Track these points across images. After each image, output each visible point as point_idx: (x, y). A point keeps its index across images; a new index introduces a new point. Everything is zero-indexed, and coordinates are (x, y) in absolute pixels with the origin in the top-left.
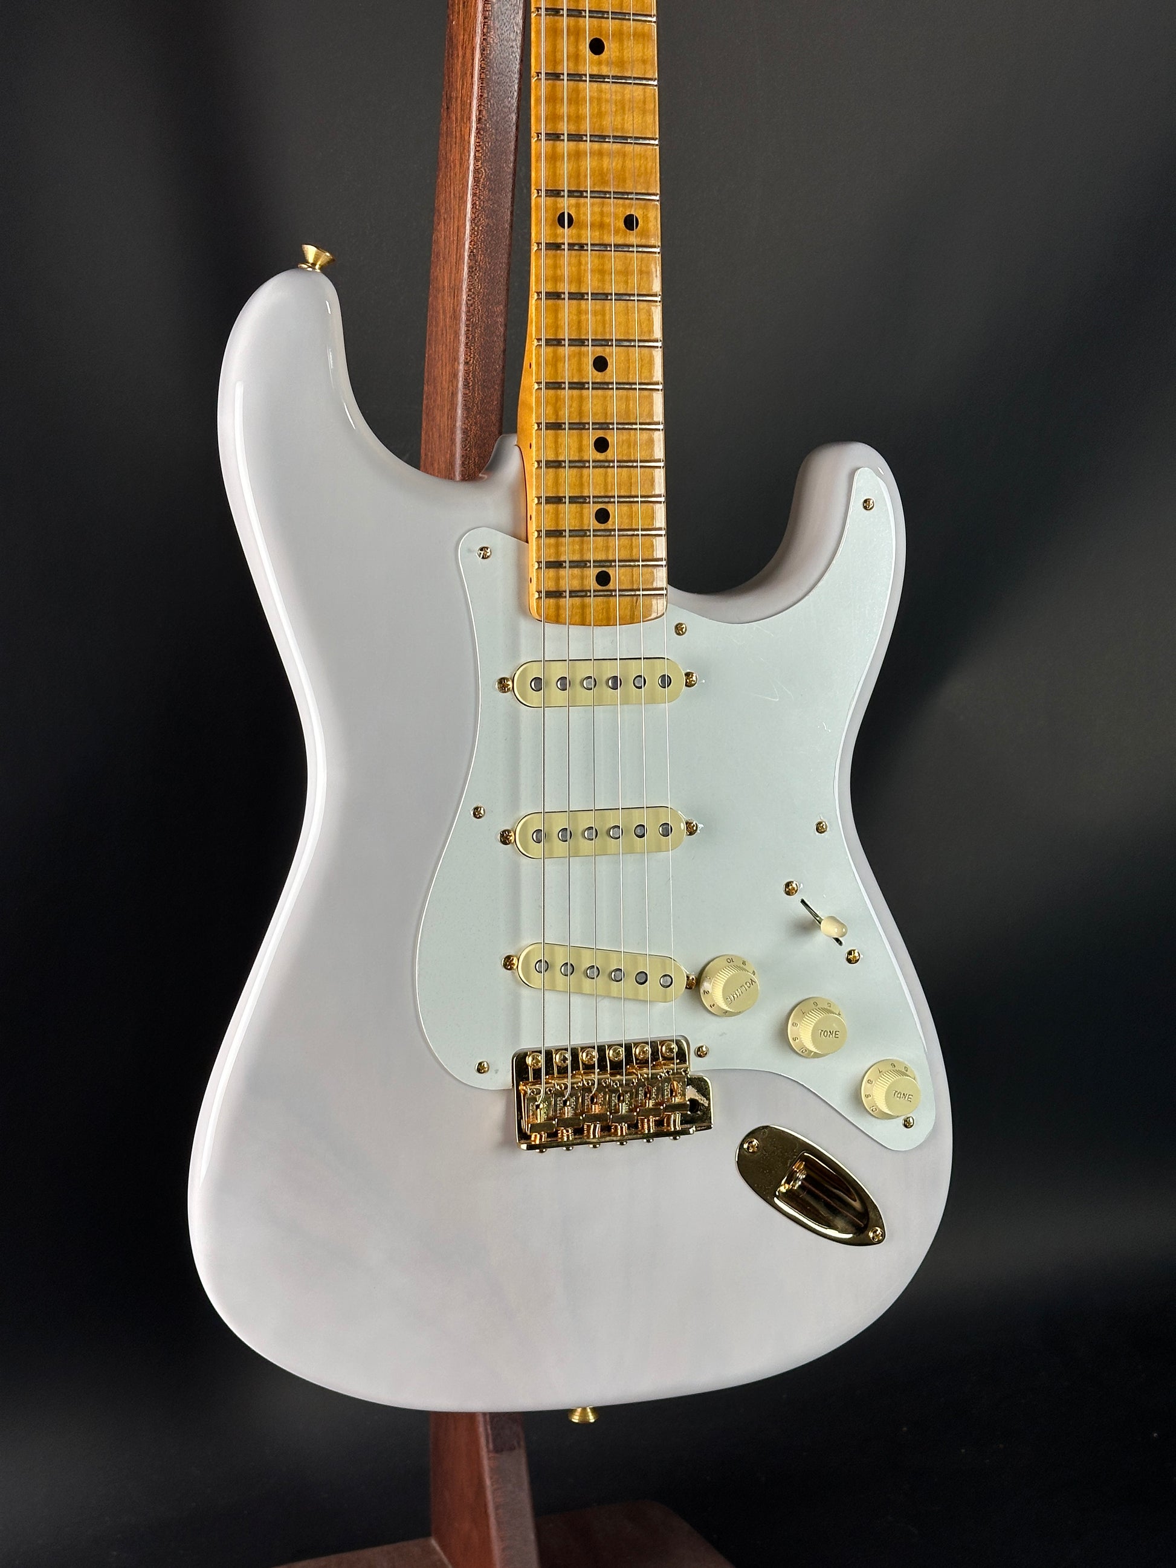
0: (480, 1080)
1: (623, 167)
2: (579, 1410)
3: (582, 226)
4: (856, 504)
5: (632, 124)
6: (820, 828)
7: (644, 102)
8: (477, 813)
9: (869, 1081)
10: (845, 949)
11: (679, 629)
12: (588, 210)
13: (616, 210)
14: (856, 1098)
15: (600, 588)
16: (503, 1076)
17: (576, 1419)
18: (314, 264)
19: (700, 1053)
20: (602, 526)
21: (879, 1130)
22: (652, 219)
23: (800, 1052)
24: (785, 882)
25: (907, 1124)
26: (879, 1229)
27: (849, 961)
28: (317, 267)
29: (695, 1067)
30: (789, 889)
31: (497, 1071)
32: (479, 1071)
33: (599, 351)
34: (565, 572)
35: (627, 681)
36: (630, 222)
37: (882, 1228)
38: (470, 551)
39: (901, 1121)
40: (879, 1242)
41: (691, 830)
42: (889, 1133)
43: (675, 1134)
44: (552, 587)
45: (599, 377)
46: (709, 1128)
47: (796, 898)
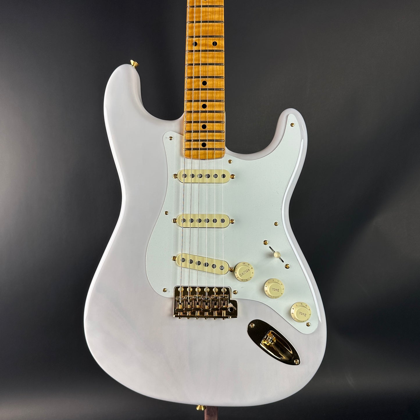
0: (164, 294)
1: (213, 29)
2: (199, 406)
3: (199, 45)
4: (289, 125)
5: (216, 17)
6: (276, 224)
7: (220, 12)
8: (166, 213)
9: (293, 309)
10: (285, 264)
11: (230, 161)
12: (201, 41)
13: (211, 41)
14: (289, 314)
15: (203, 147)
16: (171, 294)
17: (198, 409)
18: (133, 66)
19: (235, 293)
20: (204, 130)
21: (297, 325)
22: (221, 43)
23: (268, 296)
24: (264, 240)
25: (308, 325)
26: (298, 360)
27: (286, 267)
28: (134, 66)
29: (233, 297)
30: (265, 243)
31: (169, 292)
32: (164, 291)
33: (204, 79)
34: (192, 143)
35: (211, 176)
36: (215, 44)
37: (299, 360)
38: (166, 138)
39: (305, 323)
40: (298, 364)
41: (232, 222)
42: (301, 327)
43: (224, 318)
44: (188, 147)
45: (204, 87)
46: (237, 317)
47: (268, 246)
